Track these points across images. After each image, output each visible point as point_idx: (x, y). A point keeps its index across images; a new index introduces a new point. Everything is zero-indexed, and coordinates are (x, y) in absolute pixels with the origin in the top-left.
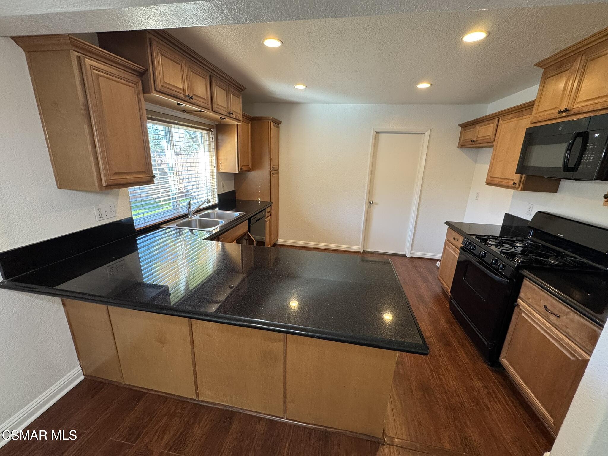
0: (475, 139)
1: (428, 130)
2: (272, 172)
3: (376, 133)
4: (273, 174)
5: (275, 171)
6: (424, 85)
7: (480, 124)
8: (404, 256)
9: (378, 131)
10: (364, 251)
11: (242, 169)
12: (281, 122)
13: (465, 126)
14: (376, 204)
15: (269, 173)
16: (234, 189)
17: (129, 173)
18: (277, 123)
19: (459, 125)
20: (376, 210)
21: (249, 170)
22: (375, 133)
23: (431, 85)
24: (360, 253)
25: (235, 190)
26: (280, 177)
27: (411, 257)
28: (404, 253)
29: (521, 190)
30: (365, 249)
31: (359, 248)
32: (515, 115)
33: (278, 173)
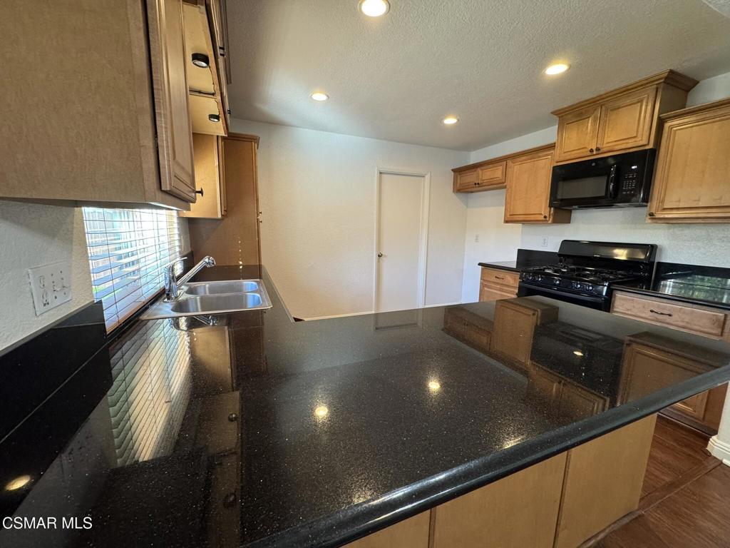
0: (479, 182)
1: (427, 173)
2: (259, 219)
3: (380, 173)
6: (451, 121)
7: (483, 168)
9: (382, 170)
13: (458, 171)
19: (453, 170)
20: (387, 264)
23: (458, 120)
32: (529, 157)
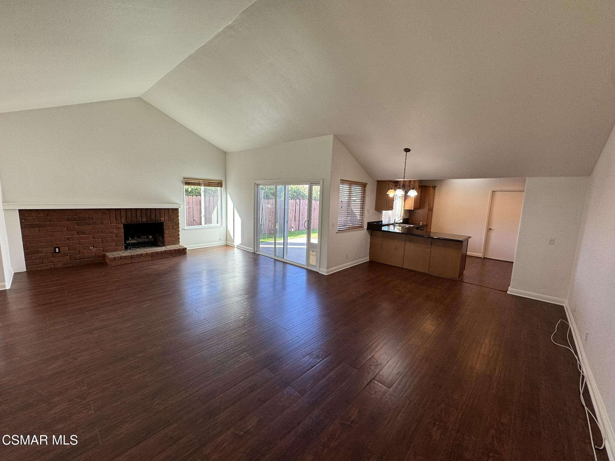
4: (430, 211)
5: (431, 210)
9: (494, 190)
10: (484, 257)
11: (415, 208)
12: (436, 187)
15: (427, 211)
18: (434, 188)
21: (418, 209)
22: (492, 191)
24: (481, 258)
25: (410, 217)
26: (433, 213)
31: (480, 255)
33: (432, 211)
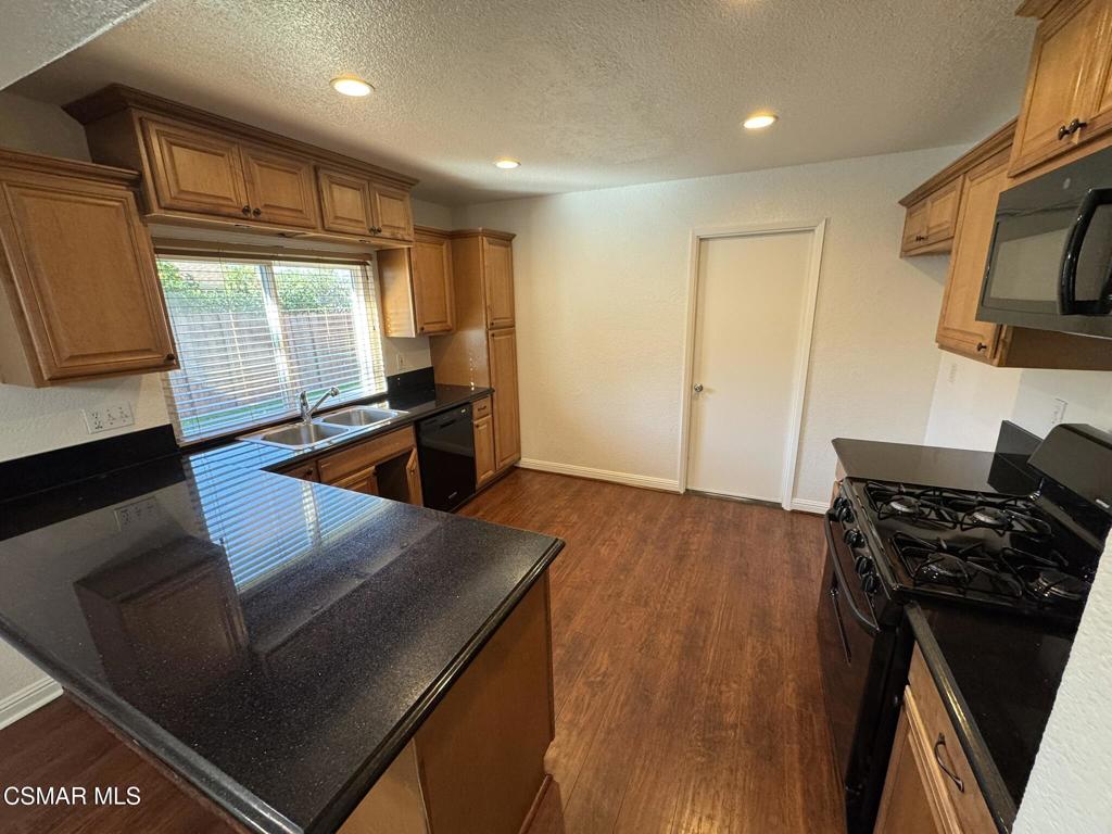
0: (923, 234)
1: (821, 222)
2: (490, 333)
3: (701, 239)
4: (494, 335)
5: (503, 330)
6: (759, 122)
7: (934, 196)
8: (777, 506)
9: (704, 235)
10: (687, 490)
11: (422, 329)
12: (514, 236)
13: (911, 203)
14: (710, 391)
15: (485, 334)
16: (430, 365)
17: (110, 353)
18: (506, 240)
19: (901, 202)
20: (709, 407)
21: (448, 331)
22: (696, 241)
23: (776, 117)
24: (676, 494)
25: (432, 368)
26: (518, 339)
27: (793, 512)
28: (779, 501)
29: (999, 365)
30: (689, 487)
31: (675, 484)
32: (994, 160)
33: (513, 333)
